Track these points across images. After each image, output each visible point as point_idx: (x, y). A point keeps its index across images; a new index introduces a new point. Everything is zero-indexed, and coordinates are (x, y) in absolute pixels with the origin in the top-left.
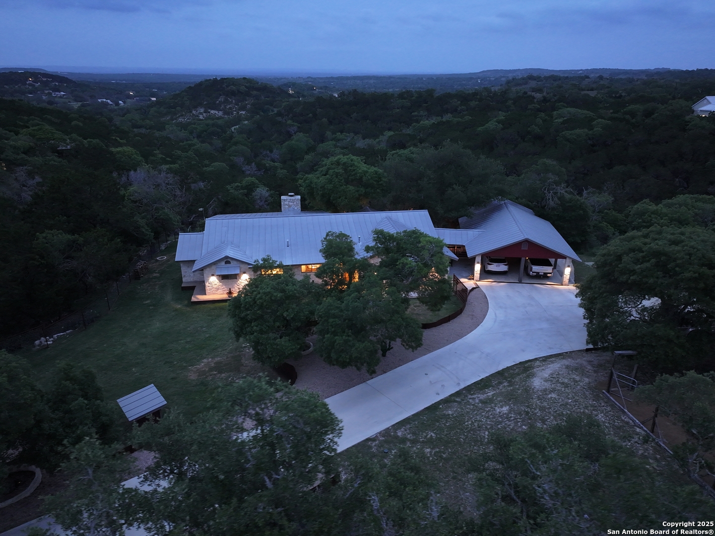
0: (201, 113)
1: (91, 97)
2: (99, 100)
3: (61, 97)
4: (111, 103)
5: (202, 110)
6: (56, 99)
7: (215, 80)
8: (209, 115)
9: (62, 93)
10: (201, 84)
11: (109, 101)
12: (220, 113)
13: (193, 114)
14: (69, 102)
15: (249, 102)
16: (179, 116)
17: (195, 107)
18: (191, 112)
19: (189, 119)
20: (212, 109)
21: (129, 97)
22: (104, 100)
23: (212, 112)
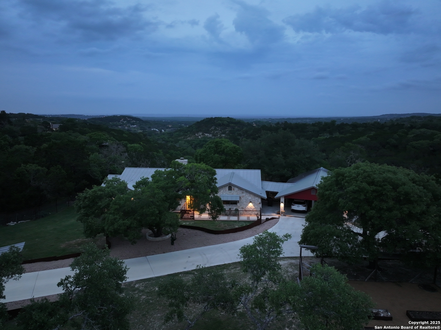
0: (200, 135)
1: (149, 128)
2: (152, 129)
3: (134, 128)
4: (158, 131)
5: (201, 134)
6: (132, 129)
7: (212, 118)
8: (204, 136)
9: (135, 126)
10: (204, 120)
11: (157, 130)
12: (211, 135)
13: (196, 136)
14: (138, 130)
15: (228, 130)
16: (188, 137)
17: (198, 132)
18: (195, 134)
19: (193, 138)
20: (206, 133)
21: (168, 128)
22: (155, 129)
23: (206, 135)
